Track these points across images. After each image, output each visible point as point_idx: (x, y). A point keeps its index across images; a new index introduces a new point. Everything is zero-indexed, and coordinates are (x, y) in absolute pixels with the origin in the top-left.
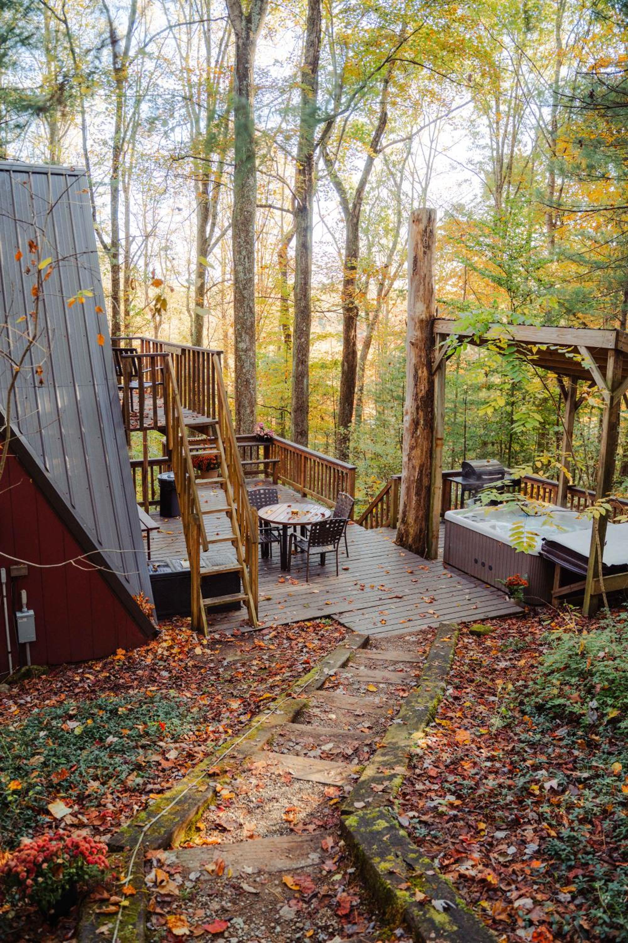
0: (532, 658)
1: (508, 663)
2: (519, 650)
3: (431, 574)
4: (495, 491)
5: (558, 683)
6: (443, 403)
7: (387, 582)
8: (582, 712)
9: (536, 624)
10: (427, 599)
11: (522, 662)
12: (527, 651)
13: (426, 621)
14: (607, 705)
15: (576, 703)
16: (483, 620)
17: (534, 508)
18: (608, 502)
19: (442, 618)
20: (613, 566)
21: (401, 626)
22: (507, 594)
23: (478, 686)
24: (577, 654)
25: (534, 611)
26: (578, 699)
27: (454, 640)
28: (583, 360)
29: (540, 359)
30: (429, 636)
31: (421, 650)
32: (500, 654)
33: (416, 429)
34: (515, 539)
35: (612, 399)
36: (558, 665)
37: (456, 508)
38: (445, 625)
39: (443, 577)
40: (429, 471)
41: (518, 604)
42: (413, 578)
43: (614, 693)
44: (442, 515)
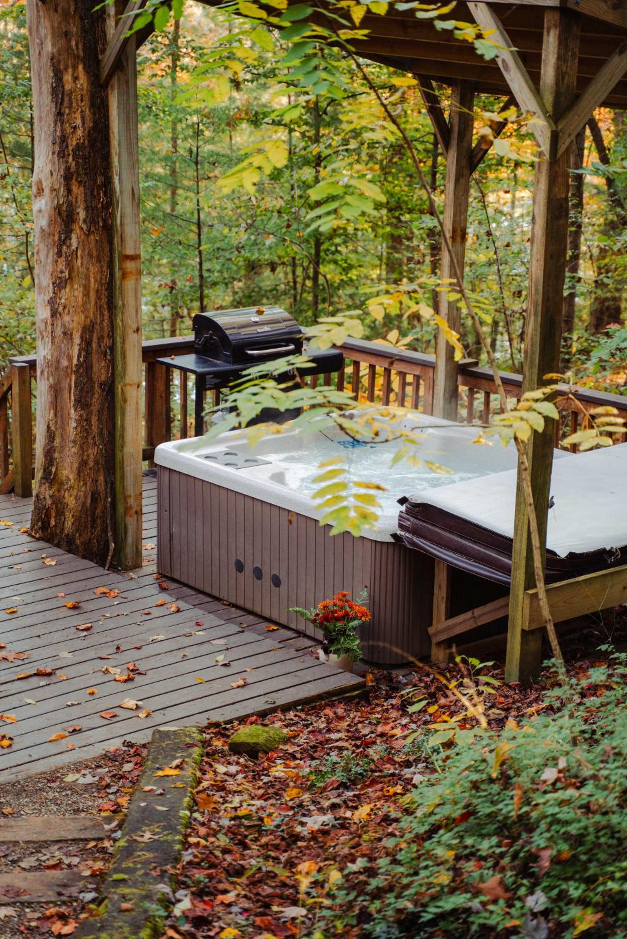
0: (387, 798)
1: (328, 818)
2: (354, 782)
3: (126, 609)
4: (271, 384)
5: (449, 855)
6: (135, 163)
7: (11, 636)
8: (509, 923)
9: (394, 714)
10: (118, 673)
11: (364, 811)
12: (374, 782)
13: (119, 728)
14: (570, 902)
15: (495, 901)
16: (263, 714)
17: (368, 424)
18: (549, 398)
19: (158, 718)
20: (572, 555)
21: (53, 749)
22: (319, 642)
23: (254, 883)
24: (491, 781)
25: (390, 679)
26: (500, 891)
27: (189, 772)
28: (479, 36)
29: (371, 40)
30: (128, 767)
31: (106, 804)
32: (306, 797)
33: (68, 232)
34: (327, 503)
35: (555, 139)
36: (446, 811)
37: (184, 435)
38: (167, 734)
39: (156, 612)
40: (107, 341)
41: (348, 667)
42: (81, 621)
43: (586, 869)
44: (148, 455)
